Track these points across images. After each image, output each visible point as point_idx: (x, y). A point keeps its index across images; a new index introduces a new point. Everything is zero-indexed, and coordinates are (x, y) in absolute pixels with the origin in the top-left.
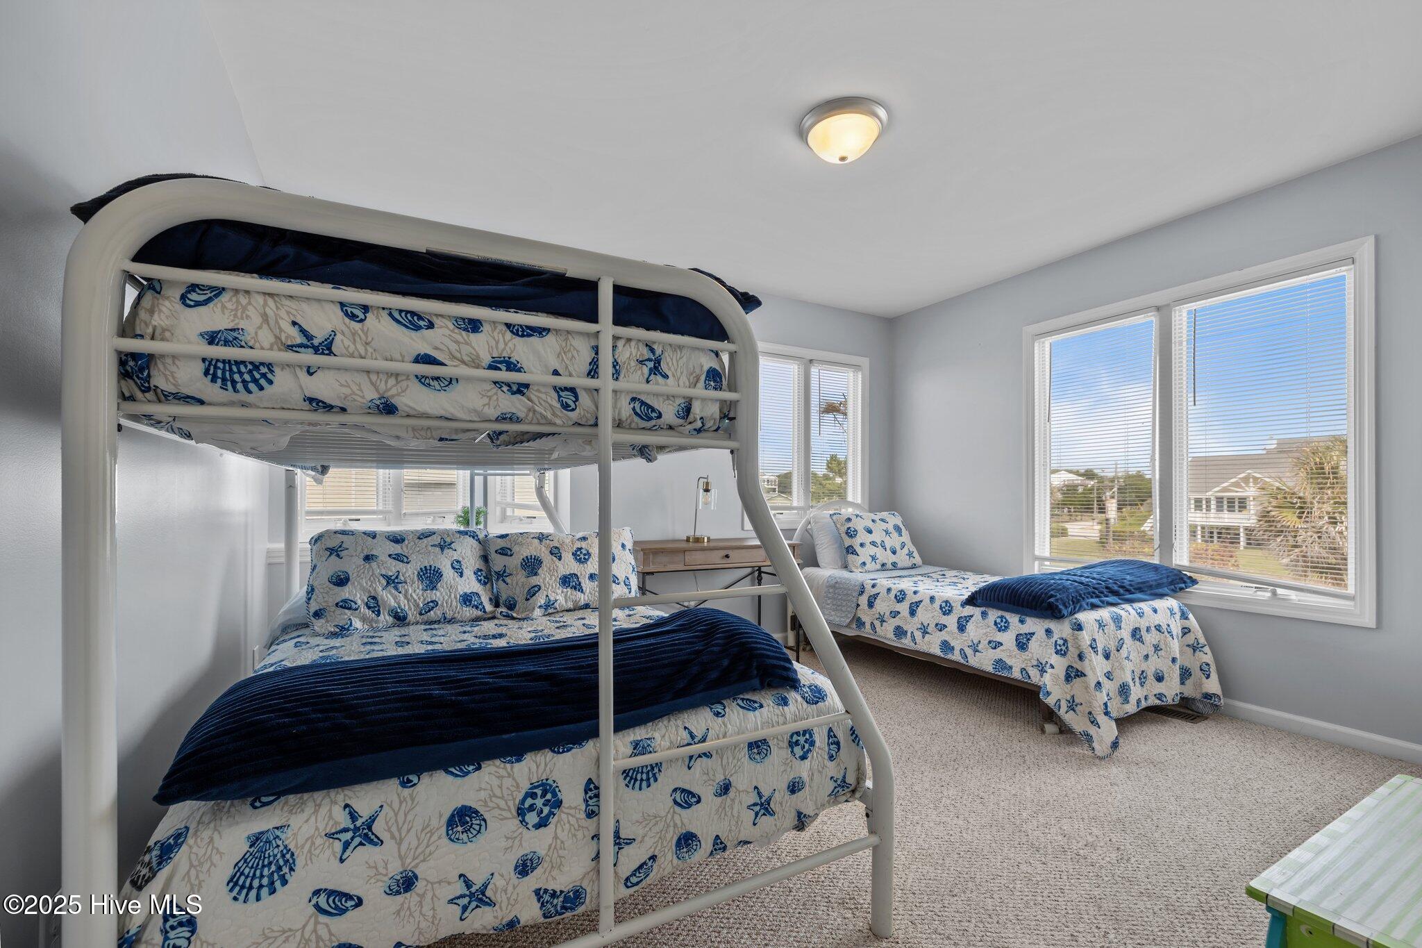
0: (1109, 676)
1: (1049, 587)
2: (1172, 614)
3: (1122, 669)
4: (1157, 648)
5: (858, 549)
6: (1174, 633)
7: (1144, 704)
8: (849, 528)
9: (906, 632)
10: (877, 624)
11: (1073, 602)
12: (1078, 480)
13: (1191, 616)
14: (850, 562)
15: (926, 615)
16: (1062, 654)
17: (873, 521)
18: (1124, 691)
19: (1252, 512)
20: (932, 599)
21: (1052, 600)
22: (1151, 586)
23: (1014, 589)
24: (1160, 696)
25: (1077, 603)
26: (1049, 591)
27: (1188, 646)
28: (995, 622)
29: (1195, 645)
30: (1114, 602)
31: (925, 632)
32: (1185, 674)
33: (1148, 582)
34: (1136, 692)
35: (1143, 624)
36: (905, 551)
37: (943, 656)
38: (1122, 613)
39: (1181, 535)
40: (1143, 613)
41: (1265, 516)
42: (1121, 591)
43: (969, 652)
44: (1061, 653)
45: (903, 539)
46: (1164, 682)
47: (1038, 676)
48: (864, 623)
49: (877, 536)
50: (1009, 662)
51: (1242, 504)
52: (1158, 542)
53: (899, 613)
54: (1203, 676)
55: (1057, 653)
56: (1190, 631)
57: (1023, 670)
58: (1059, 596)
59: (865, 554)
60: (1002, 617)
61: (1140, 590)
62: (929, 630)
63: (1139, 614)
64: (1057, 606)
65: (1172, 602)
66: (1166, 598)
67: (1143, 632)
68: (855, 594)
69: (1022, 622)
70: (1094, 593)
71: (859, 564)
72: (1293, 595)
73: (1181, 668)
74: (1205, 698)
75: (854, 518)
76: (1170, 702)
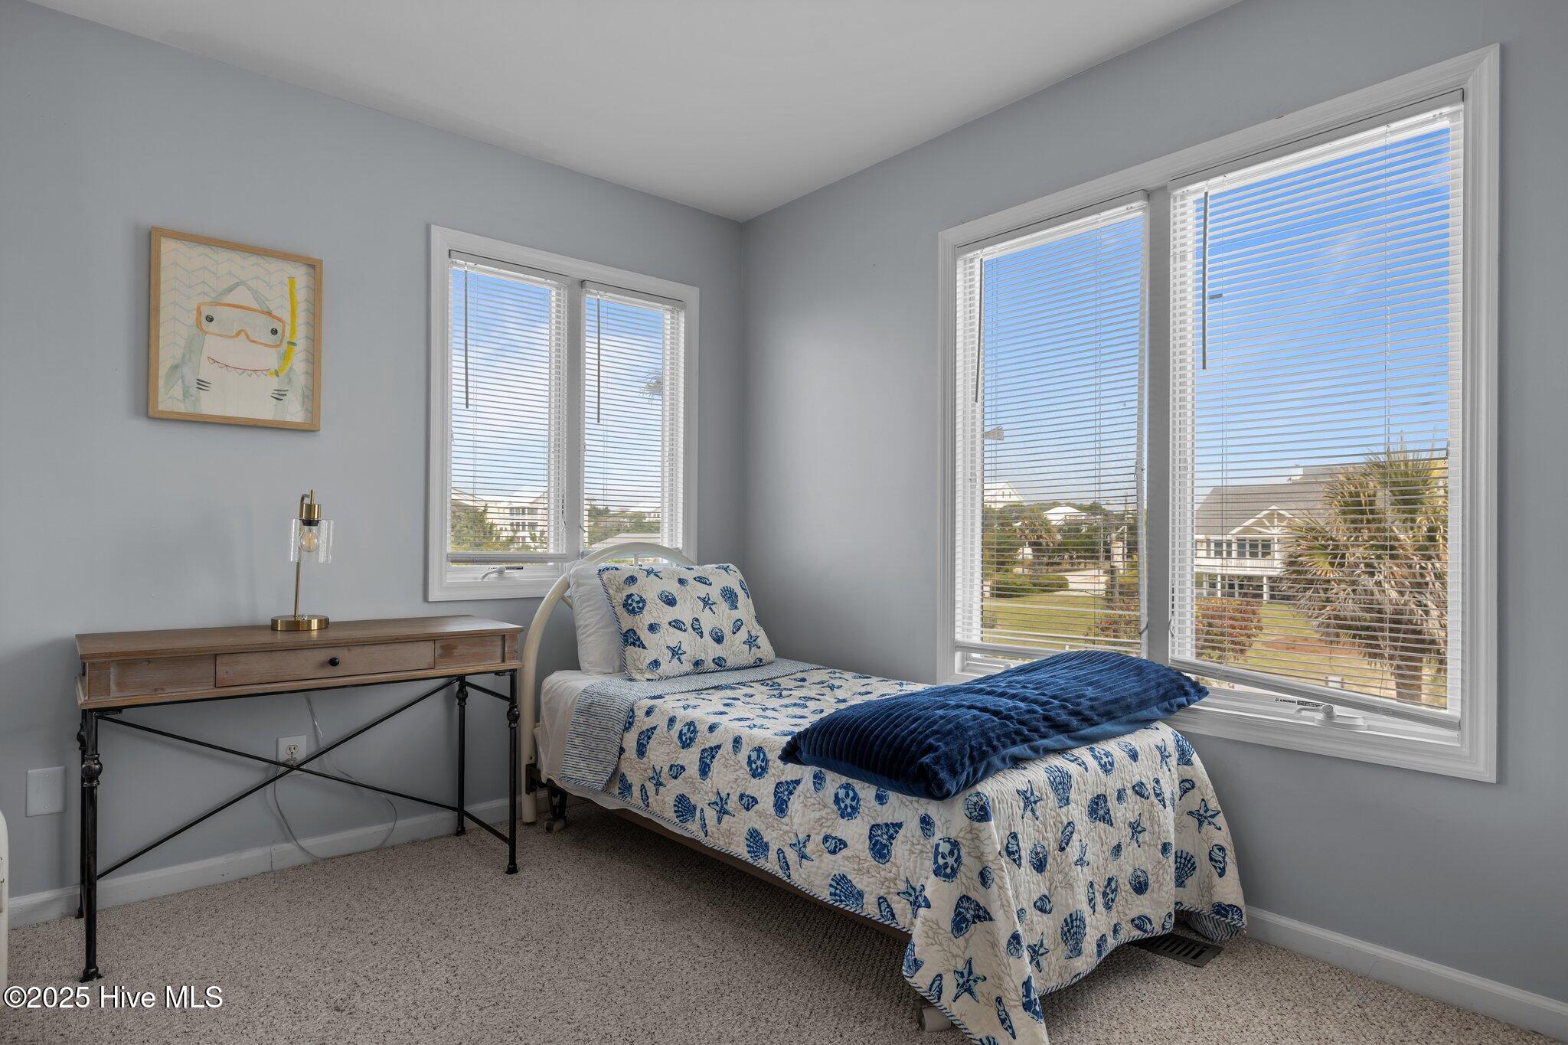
0: (1043, 906)
1: (929, 726)
2: (1164, 757)
3: (1070, 886)
4: (1136, 828)
5: (645, 635)
6: (1167, 795)
7: (1111, 943)
8: (630, 596)
9: (694, 808)
10: (650, 787)
11: (972, 758)
12: (1083, 516)
13: (1195, 758)
14: (629, 661)
15: (728, 776)
16: (946, 876)
17: (681, 581)
18: (1072, 930)
19: (1277, 555)
20: (737, 741)
21: (927, 759)
22: (1128, 708)
23: (863, 731)
24: (1140, 922)
25: (981, 760)
26: (927, 737)
27: (1191, 813)
28: (836, 796)
29: (1202, 812)
30: (1058, 746)
31: (723, 812)
32: (1185, 866)
33: (1123, 698)
34: (1097, 925)
35: (1111, 785)
36: (743, 635)
37: (750, 860)
38: (1073, 768)
39: (1182, 606)
40: (1112, 764)
41: (1292, 563)
42: (1074, 722)
43: (792, 856)
44: (946, 873)
45: (736, 614)
46: (1147, 895)
47: (910, 916)
48: (630, 786)
49: (684, 612)
50: (859, 882)
51: (1264, 548)
52: (1146, 619)
53: (683, 768)
54: (1213, 869)
55: (937, 873)
56: (1193, 787)
57: (882, 900)
58: (943, 748)
59: (656, 645)
60: (847, 787)
61: (1109, 716)
62: (730, 807)
63: (1103, 766)
64: (936, 774)
65: (1163, 734)
66: (1155, 724)
67: (1112, 803)
68: (619, 728)
69: (881, 799)
70: (1018, 733)
71: (645, 667)
72: (1360, 718)
73: (1178, 857)
74: (1218, 913)
75: (641, 577)
76: (1158, 930)
